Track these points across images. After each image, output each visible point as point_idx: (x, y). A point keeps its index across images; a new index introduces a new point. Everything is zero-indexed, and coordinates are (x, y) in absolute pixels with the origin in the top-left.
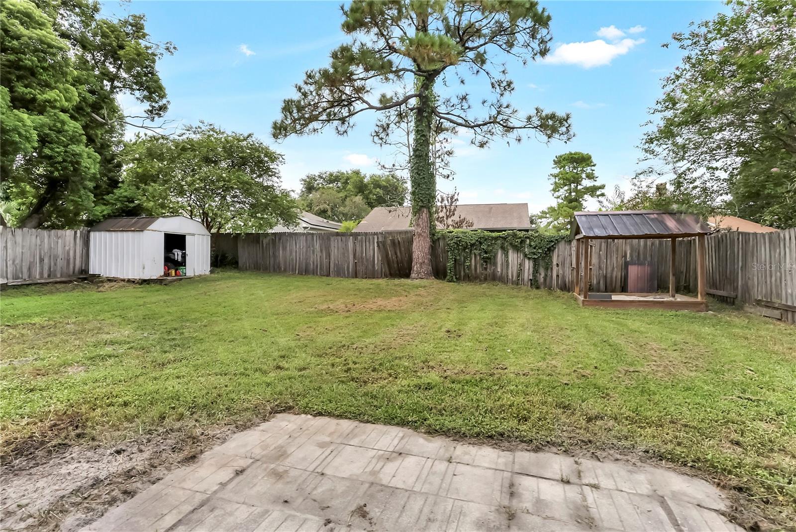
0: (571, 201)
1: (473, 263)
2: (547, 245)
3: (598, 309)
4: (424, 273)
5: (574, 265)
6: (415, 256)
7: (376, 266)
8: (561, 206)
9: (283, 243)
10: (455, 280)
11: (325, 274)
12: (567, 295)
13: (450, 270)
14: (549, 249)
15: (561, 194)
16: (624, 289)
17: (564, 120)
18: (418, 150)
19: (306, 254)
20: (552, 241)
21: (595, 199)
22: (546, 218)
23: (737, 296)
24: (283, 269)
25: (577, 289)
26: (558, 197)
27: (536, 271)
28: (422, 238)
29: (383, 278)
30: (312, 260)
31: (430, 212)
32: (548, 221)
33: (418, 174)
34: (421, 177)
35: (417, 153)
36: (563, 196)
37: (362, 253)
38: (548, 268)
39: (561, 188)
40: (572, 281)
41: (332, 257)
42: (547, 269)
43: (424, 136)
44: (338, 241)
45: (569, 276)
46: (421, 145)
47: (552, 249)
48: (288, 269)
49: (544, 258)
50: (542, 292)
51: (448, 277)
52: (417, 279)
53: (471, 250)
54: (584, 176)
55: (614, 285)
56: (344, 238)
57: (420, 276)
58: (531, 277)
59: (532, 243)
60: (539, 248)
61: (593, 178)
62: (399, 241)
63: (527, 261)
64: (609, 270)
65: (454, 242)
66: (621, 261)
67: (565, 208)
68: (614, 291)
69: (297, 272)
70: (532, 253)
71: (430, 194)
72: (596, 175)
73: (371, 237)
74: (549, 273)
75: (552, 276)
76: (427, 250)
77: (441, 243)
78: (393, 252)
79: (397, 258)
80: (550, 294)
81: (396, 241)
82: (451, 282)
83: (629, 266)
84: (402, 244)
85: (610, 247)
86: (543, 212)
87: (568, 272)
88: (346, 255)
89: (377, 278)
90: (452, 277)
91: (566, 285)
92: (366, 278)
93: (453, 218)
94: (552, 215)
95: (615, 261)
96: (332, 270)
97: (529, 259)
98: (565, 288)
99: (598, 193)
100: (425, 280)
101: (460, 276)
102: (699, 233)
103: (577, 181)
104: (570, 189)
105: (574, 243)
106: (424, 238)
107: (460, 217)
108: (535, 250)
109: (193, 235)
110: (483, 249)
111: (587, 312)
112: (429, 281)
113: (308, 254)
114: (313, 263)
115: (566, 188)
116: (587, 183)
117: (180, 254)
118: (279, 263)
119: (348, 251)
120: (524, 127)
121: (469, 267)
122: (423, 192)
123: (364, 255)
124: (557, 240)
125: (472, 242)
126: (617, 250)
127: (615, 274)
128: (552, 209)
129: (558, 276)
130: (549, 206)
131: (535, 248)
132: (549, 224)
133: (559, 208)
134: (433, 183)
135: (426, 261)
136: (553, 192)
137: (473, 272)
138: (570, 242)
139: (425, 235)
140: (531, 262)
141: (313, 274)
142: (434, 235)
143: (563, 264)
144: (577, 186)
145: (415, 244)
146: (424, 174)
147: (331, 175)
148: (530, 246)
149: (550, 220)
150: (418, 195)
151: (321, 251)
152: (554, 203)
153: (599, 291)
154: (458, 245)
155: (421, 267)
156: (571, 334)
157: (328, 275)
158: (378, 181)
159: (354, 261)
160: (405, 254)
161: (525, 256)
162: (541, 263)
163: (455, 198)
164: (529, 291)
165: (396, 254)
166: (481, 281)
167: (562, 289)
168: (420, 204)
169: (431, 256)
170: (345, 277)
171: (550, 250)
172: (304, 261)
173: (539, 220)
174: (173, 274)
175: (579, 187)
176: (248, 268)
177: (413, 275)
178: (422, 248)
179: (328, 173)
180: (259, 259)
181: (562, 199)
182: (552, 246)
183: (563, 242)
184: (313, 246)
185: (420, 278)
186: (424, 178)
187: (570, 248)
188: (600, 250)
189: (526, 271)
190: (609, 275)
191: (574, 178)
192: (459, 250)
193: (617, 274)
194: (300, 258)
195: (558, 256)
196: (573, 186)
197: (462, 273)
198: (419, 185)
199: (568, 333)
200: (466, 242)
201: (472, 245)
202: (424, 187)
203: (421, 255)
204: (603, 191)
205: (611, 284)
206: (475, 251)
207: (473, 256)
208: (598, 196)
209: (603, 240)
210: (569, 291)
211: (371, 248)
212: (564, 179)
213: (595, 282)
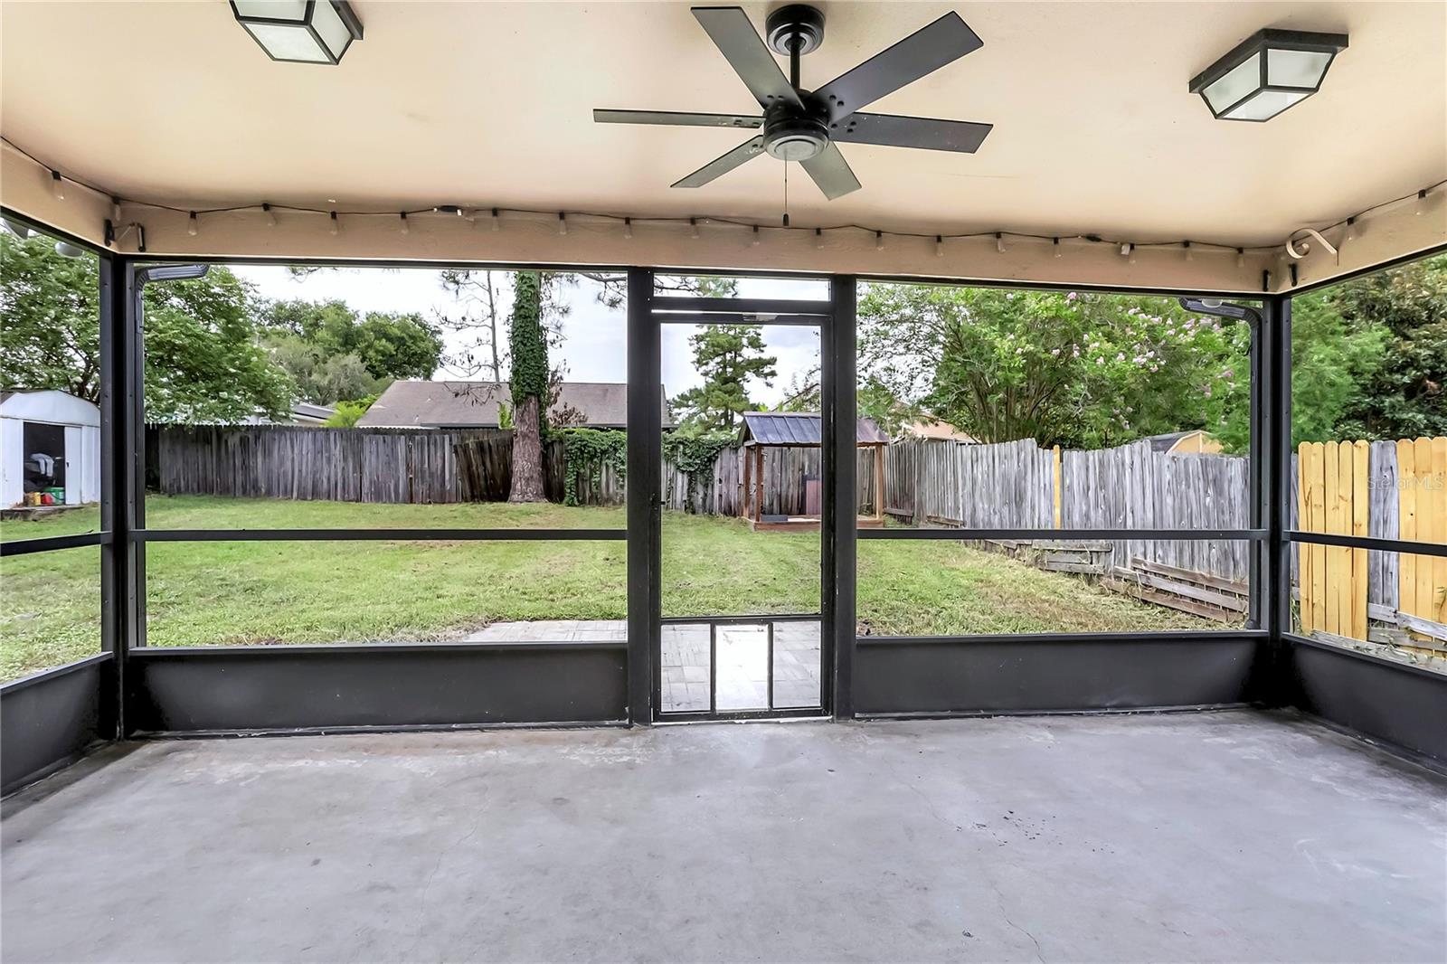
0: (726, 381)
1: (604, 480)
2: (707, 453)
3: (772, 534)
4: (532, 493)
5: (741, 481)
6: (516, 468)
7: (447, 483)
8: (712, 388)
9: (264, 444)
10: (577, 503)
11: (352, 498)
12: (733, 520)
13: (570, 488)
14: (710, 460)
15: (711, 368)
16: (801, 511)
17: (730, 285)
18: (523, 307)
19: (314, 464)
20: (713, 448)
21: (761, 380)
22: (688, 406)
23: (913, 514)
24: (263, 490)
25: (746, 512)
26: (706, 374)
27: (691, 489)
28: (529, 442)
29: (460, 503)
30: (325, 473)
31: (539, 401)
32: (691, 412)
33: (523, 343)
34: (527, 348)
35: (522, 312)
36: (714, 372)
37: (422, 463)
38: (708, 484)
39: (711, 358)
40: (739, 503)
41: (366, 470)
42: (706, 486)
43: (533, 286)
44: (377, 443)
45: (735, 495)
46: (528, 301)
47: (713, 458)
48: (275, 490)
49: (702, 472)
50: (701, 518)
51: (566, 499)
52: (521, 502)
53: (601, 459)
54: (745, 341)
55: (789, 507)
56: (388, 438)
57: (526, 498)
58: (685, 498)
59: (688, 451)
60: (697, 458)
61: (759, 347)
62: (489, 444)
63: (680, 475)
64: (785, 486)
65: (576, 448)
66: (798, 475)
67: (717, 392)
68: (790, 513)
69: (295, 494)
70: (687, 464)
71: (541, 376)
72: (763, 341)
73: (438, 437)
74: (710, 491)
75: (713, 496)
76: (536, 459)
77: (557, 448)
78: (480, 462)
79: (485, 470)
80: (712, 520)
81: (486, 445)
82: (570, 505)
83: (808, 482)
84: (494, 449)
85: (786, 458)
86: (683, 397)
87: (733, 489)
88: (392, 465)
89: (450, 502)
90: (573, 498)
91: (731, 507)
92: (430, 503)
93: (554, 407)
94: (696, 402)
95: (792, 476)
96: (365, 490)
97: (683, 472)
98: (730, 511)
99: (767, 370)
100: (535, 504)
101: (584, 498)
102: (877, 443)
103: (735, 348)
104: (724, 361)
105: (742, 452)
106: (532, 441)
107: (565, 407)
108: (691, 461)
109: (80, 426)
110: (620, 458)
111: (759, 536)
112: (541, 504)
113: (318, 463)
114: (329, 479)
115: (718, 359)
116: (749, 353)
117: (51, 462)
118: (256, 480)
119: (397, 459)
120: (677, 289)
121: (598, 485)
122: (531, 371)
123: (426, 466)
124: (719, 446)
125: (602, 448)
126: (794, 462)
127: (791, 491)
128: (696, 394)
129: (720, 496)
130: (693, 388)
131: (690, 457)
132: (691, 417)
133: (708, 391)
134: (544, 358)
135: (535, 475)
136: (697, 365)
137: (604, 492)
138: (736, 449)
139: (533, 436)
140: (686, 476)
141: (329, 498)
142: (545, 436)
143: (728, 479)
144: (736, 357)
145: (516, 449)
146: (532, 345)
147: (280, 306)
148: (685, 454)
149: (694, 410)
150: (523, 375)
151: (345, 459)
152: (700, 383)
153: (772, 513)
154: (582, 452)
155: (528, 485)
156: (746, 556)
157: (359, 499)
158: (384, 326)
159: (407, 475)
160: (499, 465)
161: (678, 468)
162: (700, 478)
163: (559, 375)
164: (684, 516)
165: (484, 464)
166: (615, 504)
167: (725, 513)
168: (527, 389)
169: (542, 467)
170: (391, 502)
171: (712, 460)
172: (310, 476)
173: (676, 410)
174: (38, 501)
175: (739, 359)
176: (183, 489)
177: (515, 497)
178: (529, 455)
179: (273, 302)
180: (209, 473)
181: (713, 377)
182: (714, 455)
183: (728, 449)
184: (328, 450)
185: (527, 501)
186: (532, 350)
187: (737, 458)
188: (773, 461)
189: (679, 489)
190: (784, 494)
191: (730, 344)
192: (583, 459)
193: (794, 492)
194: (300, 471)
195: (721, 469)
196: (728, 356)
197: (588, 493)
198: (524, 360)
199: (743, 555)
200: (594, 448)
201: (604, 452)
202: (533, 364)
203: (527, 466)
204: (773, 368)
205: (786, 506)
206: (607, 461)
207: (605, 468)
208: (766, 376)
209: (777, 448)
210: (735, 516)
211: (438, 454)
212: (713, 345)
213: (767, 504)
